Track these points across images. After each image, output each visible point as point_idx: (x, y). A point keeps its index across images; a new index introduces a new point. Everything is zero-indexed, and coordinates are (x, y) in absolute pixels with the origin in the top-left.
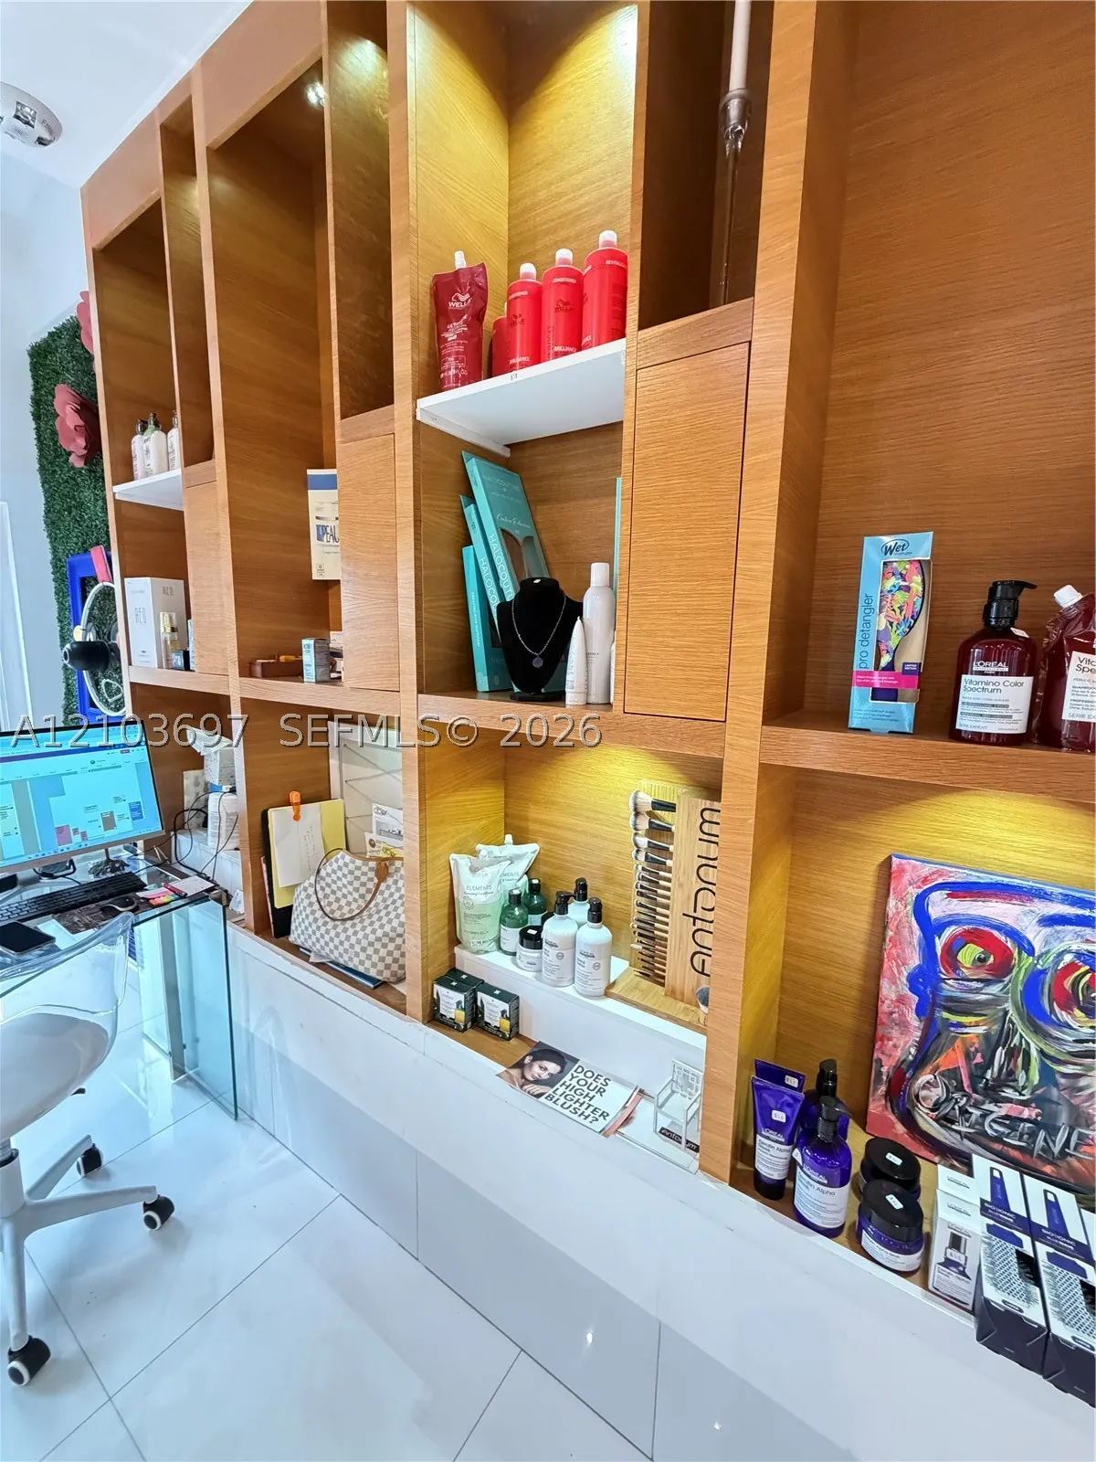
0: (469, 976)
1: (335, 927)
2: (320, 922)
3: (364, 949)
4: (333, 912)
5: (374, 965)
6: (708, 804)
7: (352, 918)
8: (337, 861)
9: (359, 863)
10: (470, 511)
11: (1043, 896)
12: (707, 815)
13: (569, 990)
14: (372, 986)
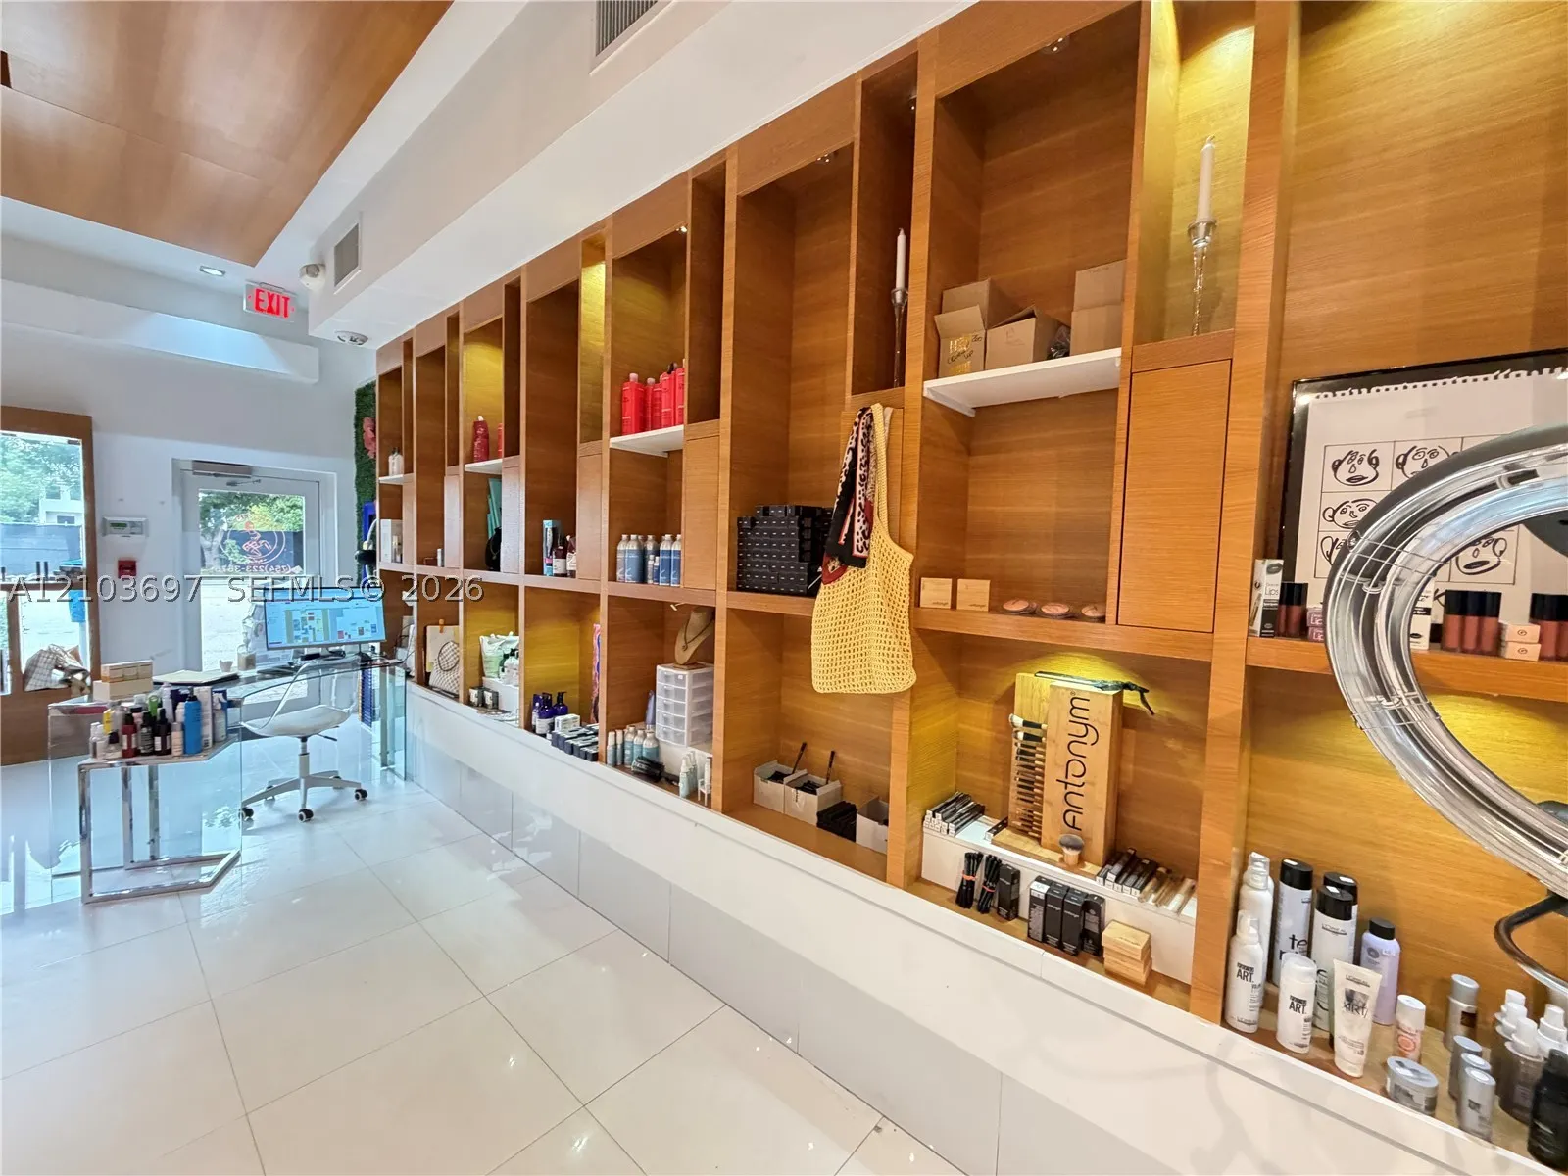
0: (483, 685)
1: (446, 674)
2: (439, 674)
4: (443, 670)
7: (451, 670)
14: (449, 694)
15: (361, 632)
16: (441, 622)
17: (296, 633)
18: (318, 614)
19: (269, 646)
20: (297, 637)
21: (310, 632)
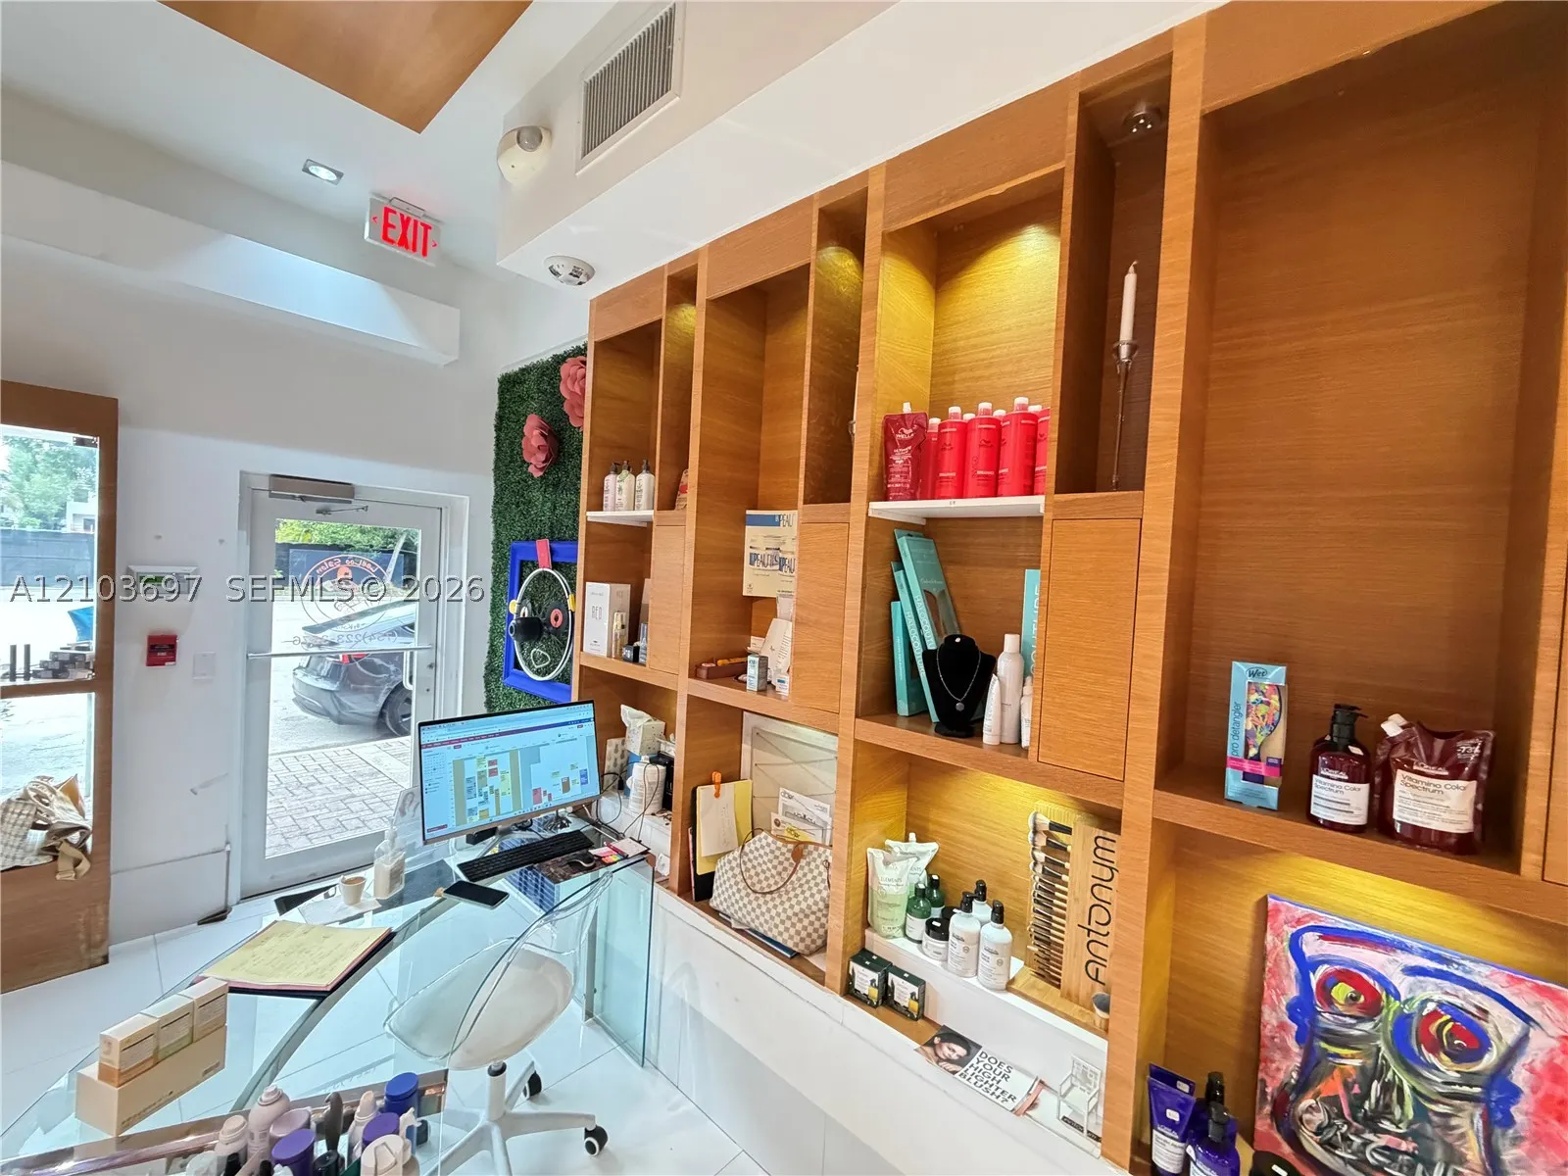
0: (879, 957)
1: (757, 899)
2: (743, 893)
3: (783, 922)
4: (754, 885)
5: (791, 937)
6: (1101, 833)
7: (771, 892)
8: (760, 840)
9: (779, 844)
10: (899, 575)
11: (1406, 949)
12: (1100, 842)
13: (973, 981)
14: (789, 956)
15: (566, 787)
16: (717, 777)
17: (471, 804)
18: (504, 764)
19: (428, 836)
20: (472, 811)
21: (492, 797)
